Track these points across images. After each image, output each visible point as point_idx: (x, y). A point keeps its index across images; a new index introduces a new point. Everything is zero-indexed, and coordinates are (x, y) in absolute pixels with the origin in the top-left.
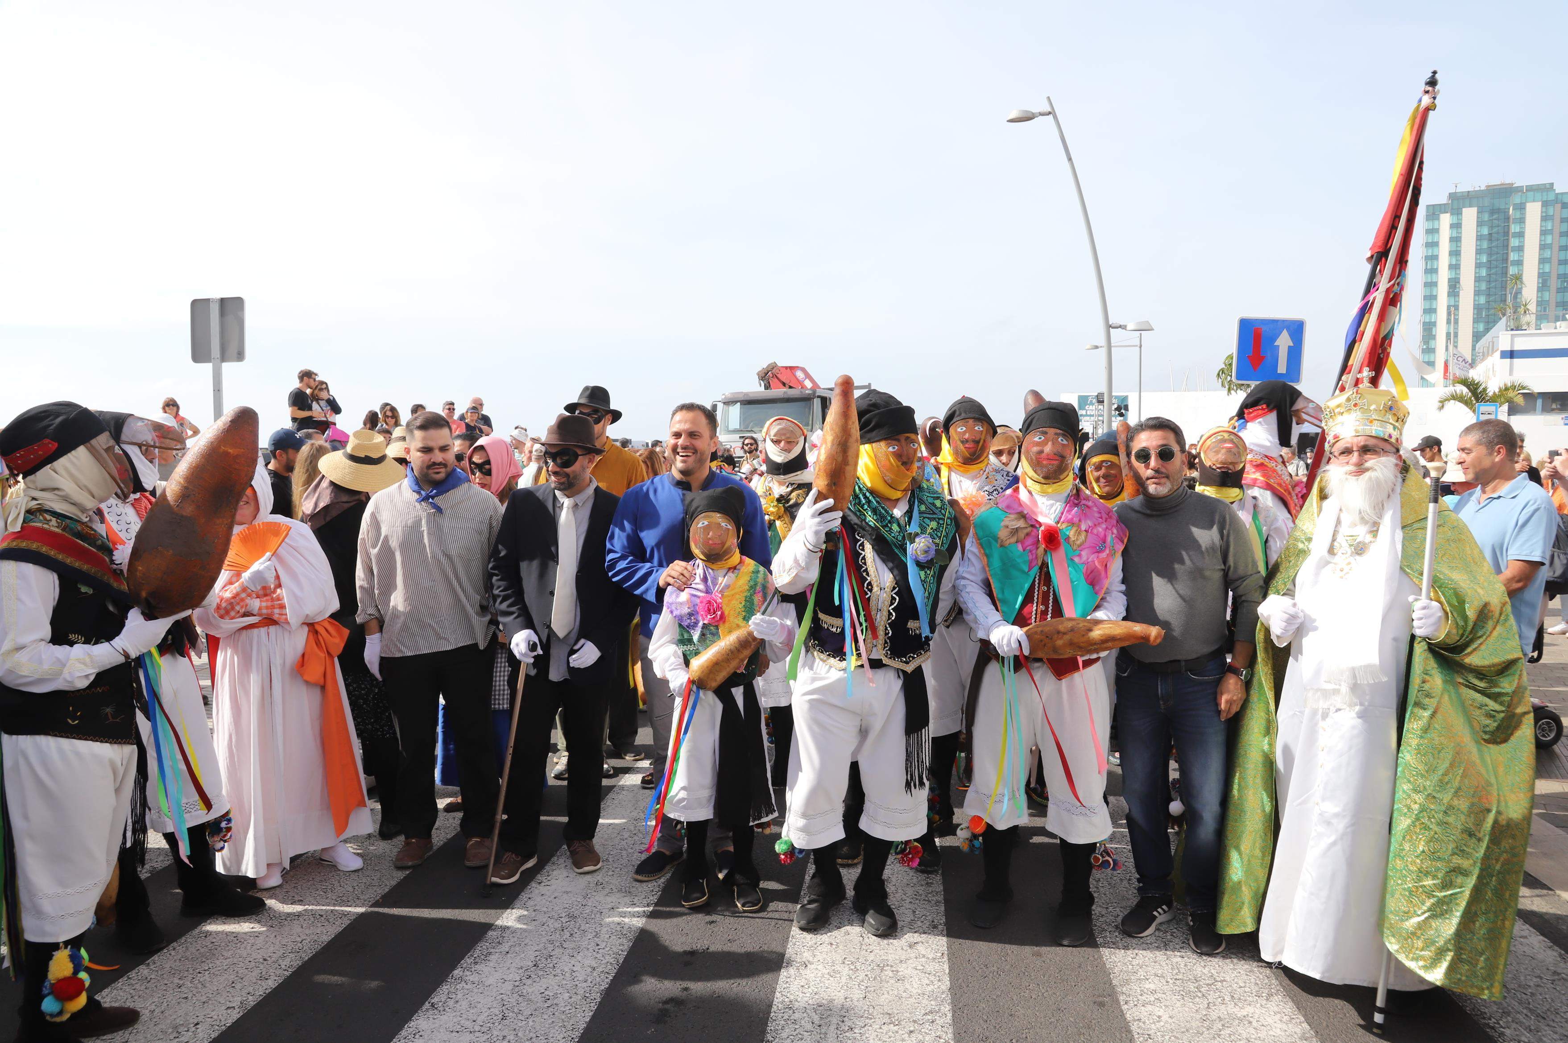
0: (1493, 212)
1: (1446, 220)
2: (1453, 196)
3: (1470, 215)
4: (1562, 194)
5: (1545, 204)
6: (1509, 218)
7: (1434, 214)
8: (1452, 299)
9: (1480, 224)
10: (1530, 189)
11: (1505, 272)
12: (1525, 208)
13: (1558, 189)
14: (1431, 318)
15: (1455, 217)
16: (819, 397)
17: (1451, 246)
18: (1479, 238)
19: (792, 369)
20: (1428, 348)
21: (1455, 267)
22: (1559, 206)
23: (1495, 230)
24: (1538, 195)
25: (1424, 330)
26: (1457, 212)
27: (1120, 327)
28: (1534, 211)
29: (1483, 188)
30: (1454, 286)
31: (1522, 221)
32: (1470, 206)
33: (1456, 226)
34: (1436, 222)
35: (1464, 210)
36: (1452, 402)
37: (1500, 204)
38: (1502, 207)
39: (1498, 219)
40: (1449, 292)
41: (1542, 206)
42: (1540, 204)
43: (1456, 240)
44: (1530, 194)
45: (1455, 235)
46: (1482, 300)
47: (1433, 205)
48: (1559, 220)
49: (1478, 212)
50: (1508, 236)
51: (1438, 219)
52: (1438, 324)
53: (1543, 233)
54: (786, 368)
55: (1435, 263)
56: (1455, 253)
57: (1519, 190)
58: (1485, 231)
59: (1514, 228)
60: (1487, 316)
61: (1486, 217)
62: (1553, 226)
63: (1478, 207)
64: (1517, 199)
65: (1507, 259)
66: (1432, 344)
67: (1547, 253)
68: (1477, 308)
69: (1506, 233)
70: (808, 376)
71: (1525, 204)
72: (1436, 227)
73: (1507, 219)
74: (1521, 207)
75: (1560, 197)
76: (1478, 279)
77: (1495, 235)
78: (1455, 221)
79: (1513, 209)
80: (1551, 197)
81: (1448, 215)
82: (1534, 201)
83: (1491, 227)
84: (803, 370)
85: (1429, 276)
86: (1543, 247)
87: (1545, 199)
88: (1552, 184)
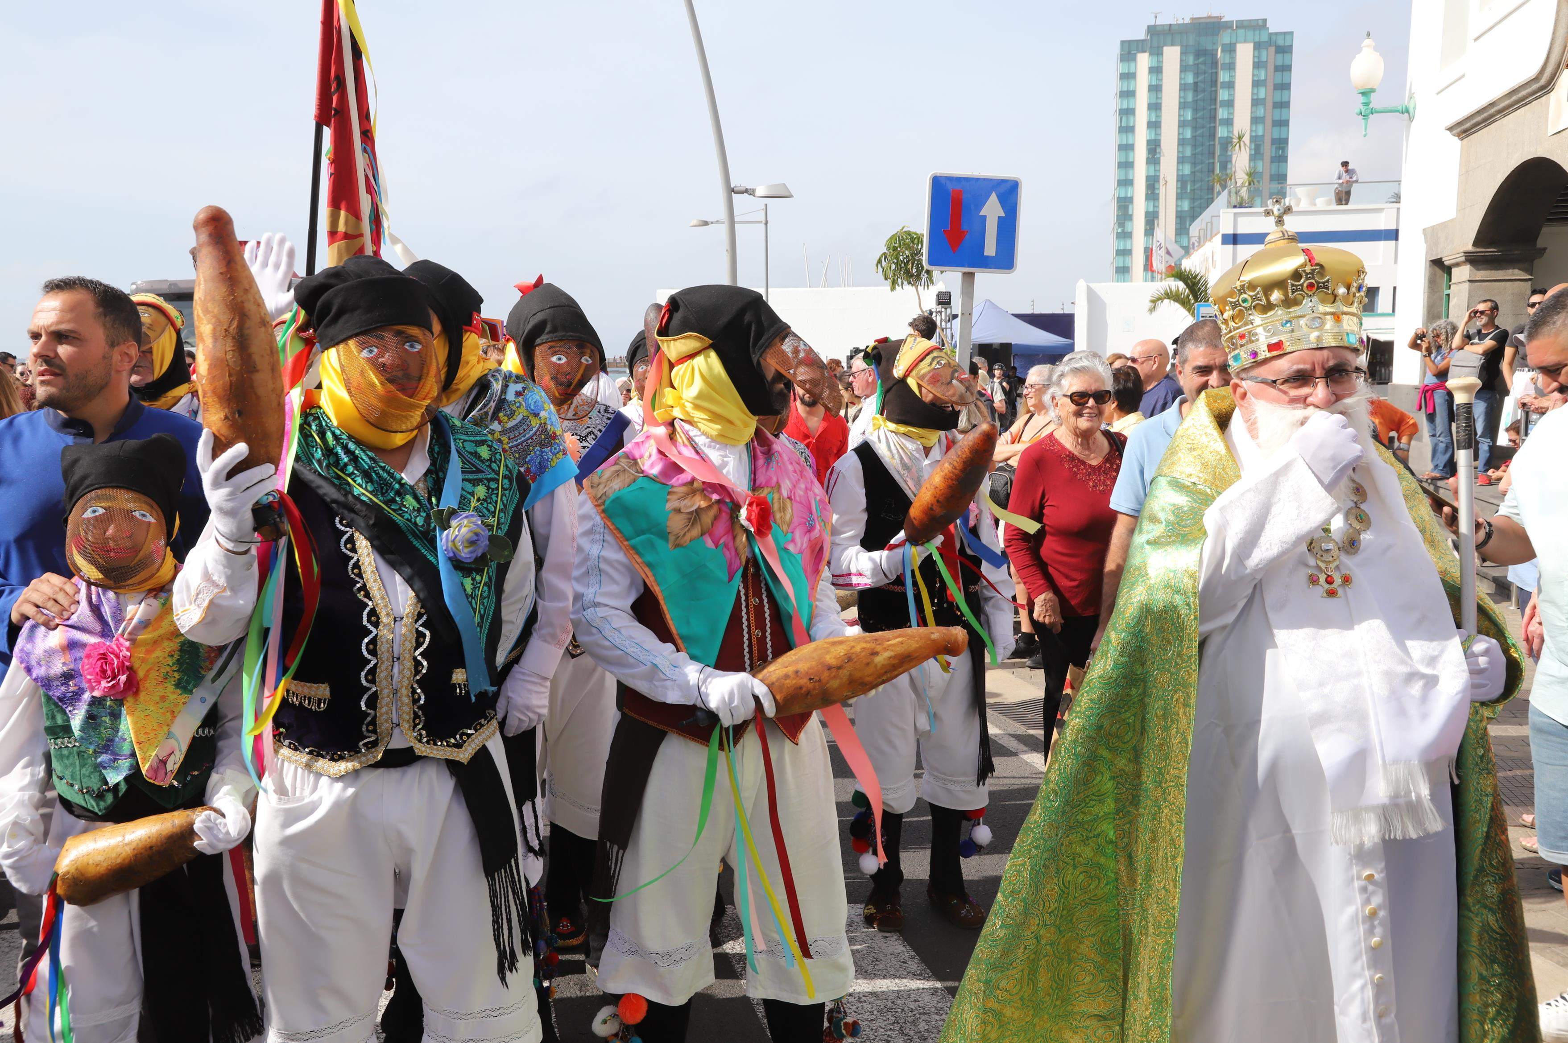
0: (1200, 53)
1: (1144, 61)
2: (1152, 30)
3: (1172, 55)
4: (1276, 34)
5: (1258, 46)
6: (1217, 63)
7: (1129, 53)
8: (1152, 168)
9: (1184, 69)
10: (1241, 25)
11: (1213, 135)
12: (1235, 51)
13: (1273, 28)
14: (1126, 192)
15: (1155, 59)
17: (1149, 98)
18: (1183, 87)
20: (1123, 231)
21: (1154, 125)
22: (1272, 49)
23: (1201, 78)
24: (1250, 34)
25: (1119, 208)
26: (1157, 52)
27: (746, 191)
28: (1245, 54)
29: (1187, 21)
30: (1154, 148)
31: (1231, 67)
32: (1172, 45)
33: (1156, 70)
34: (1132, 64)
35: (1165, 48)
36: (1166, 301)
37: (1206, 43)
38: (1209, 47)
39: (1204, 63)
40: (1148, 159)
41: (1254, 49)
42: (1252, 45)
43: (1155, 89)
44: (1241, 32)
45: (1154, 82)
46: (1187, 169)
47: (1129, 42)
48: (1273, 69)
49: (1182, 53)
50: (1216, 85)
51: (1134, 59)
52: (1135, 200)
53: (1256, 84)
55: (1132, 118)
56: (1155, 107)
57: (1228, 25)
58: (1190, 79)
59: (1223, 76)
60: (1193, 190)
61: (1191, 60)
62: (1266, 75)
63: (1182, 46)
64: (1225, 38)
65: (1215, 117)
66: (1128, 227)
67: (1260, 112)
68: (1182, 180)
69: (1214, 82)
71: (1235, 44)
72: (1132, 70)
73: (1215, 63)
74: (1231, 49)
75: (1274, 38)
76: (1182, 142)
77: (1201, 85)
78: (1155, 64)
79: (1222, 51)
80: (1265, 38)
81: (1146, 55)
82: (1245, 41)
83: (1196, 75)
85: (1124, 136)
86: (1255, 102)
87: (1257, 40)
88: (1265, 21)
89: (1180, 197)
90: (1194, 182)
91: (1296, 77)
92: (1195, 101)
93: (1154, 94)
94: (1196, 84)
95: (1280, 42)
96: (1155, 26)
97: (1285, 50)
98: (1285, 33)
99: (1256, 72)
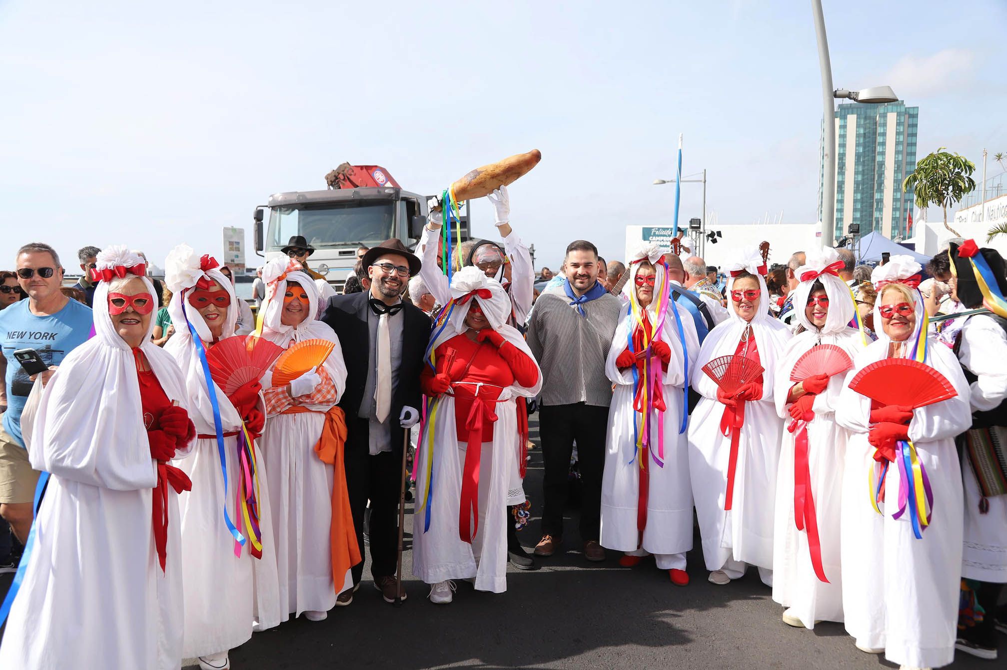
0: (867, 118)
3: (852, 119)
4: (909, 108)
5: (899, 114)
6: (876, 123)
8: (841, 177)
9: (858, 126)
11: (874, 160)
12: (886, 116)
13: (908, 104)
15: (843, 121)
16: (404, 199)
18: (858, 136)
19: (368, 168)
21: (842, 155)
22: (907, 116)
23: (868, 130)
24: (895, 107)
26: (844, 118)
28: (892, 118)
31: (885, 125)
32: (852, 114)
33: (844, 127)
35: (848, 116)
37: (871, 113)
38: (872, 115)
39: (870, 123)
40: (838, 172)
41: (897, 116)
42: (896, 114)
43: (843, 136)
44: (891, 105)
45: (842, 133)
46: (860, 178)
48: (907, 126)
49: (857, 118)
50: (876, 135)
53: (898, 133)
54: (362, 167)
56: (842, 145)
58: (862, 131)
59: (880, 130)
60: (863, 189)
61: (862, 122)
62: (904, 130)
63: (859, 114)
64: (881, 108)
65: (875, 151)
67: (901, 148)
68: (857, 183)
69: (875, 133)
70: (389, 178)
71: (886, 113)
73: (876, 124)
74: (884, 116)
75: (907, 110)
77: (868, 134)
78: (843, 124)
79: (880, 117)
80: (903, 109)
81: (839, 118)
82: (893, 110)
83: (865, 129)
84: (384, 171)
86: (898, 143)
87: (899, 110)
88: (902, 100)
89: (855, 192)
90: (863, 184)
91: (920, 130)
92: (864, 143)
93: (842, 140)
94: (865, 134)
95: (911, 112)
96: (842, 105)
97: (915, 116)
98: (914, 108)
99: (898, 128)
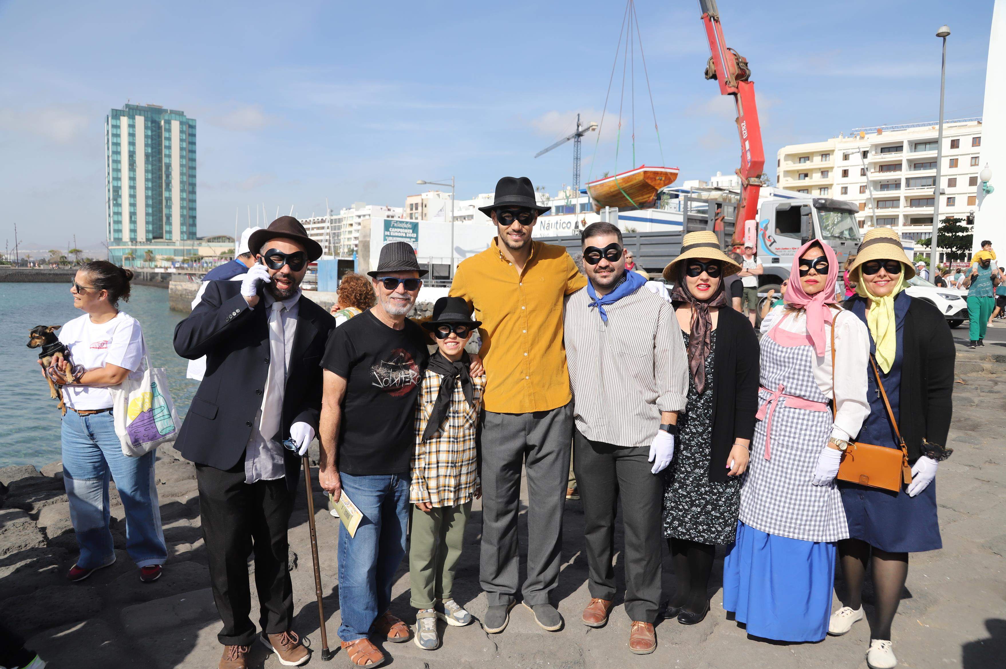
0: (153, 121)
1: (124, 121)
2: (128, 106)
3: (140, 121)
4: (189, 119)
5: (181, 123)
6: (162, 128)
7: (116, 115)
8: (132, 173)
9: (146, 128)
10: (172, 112)
11: (160, 160)
12: (170, 123)
13: (187, 116)
14: (118, 183)
15: (131, 121)
17: (129, 139)
18: (146, 136)
20: (117, 203)
21: (132, 153)
22: (188, 126)
23: (154, 133)
24: (177, 117)
25: (114, 191)
26: (131, 117)
28: (175, 126)
29: (146, 105)
30: (132, 163)
31: (169, 130)
32: (140, 115)
33: (132, 126)
34: (119, 121)
35: (136, 116)
37: (156, 118)
38: (157, 119)
39: (156, 127)
40: (129, 168)
42: (178, 122)
43: (132, 135)
44: (173, 115)
45: (131, 132)
46: (150, 176)
47: (116, 110)
48: (188, 134)
49: (145, 120)
50: (162, 138)
51: (119, 119)
52: (123, 188)
53: (181, 140)
55: (119, 147)
56: (132, 144)
57: (166, 111)
58: (149, 133)
59: (165, 134)
61: (149, 124)
62: (185, 137)
63: (145, 117)
64: (165, 116)
65: (162, 153)
66: (119, 201)
67: (184, 153)
69: (161, 136)
71: (170, 120)
72: (119, 124)
73: (160, 128)
74: (168, 122)
77: (155, 137)
78: (131, 123)
79: (164, 123)
80: (184, 120)
81: (126, 118)
82: (176, 120)
83: (152, 131)
85: (115, 155)
86: (181, 149)
87: (181, 120)
88: (183, 112)
89: (146, 189)
90: (152, 182)
91: (198, 140)
92: (152, 144)
93: (131, 138)
94: (152, 136)
95: (191, 123)
97: (193, 127)
98: (192, 119)
99: (181, 135)
